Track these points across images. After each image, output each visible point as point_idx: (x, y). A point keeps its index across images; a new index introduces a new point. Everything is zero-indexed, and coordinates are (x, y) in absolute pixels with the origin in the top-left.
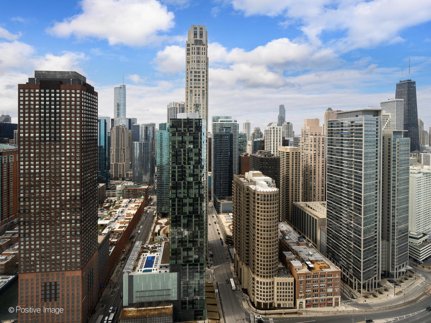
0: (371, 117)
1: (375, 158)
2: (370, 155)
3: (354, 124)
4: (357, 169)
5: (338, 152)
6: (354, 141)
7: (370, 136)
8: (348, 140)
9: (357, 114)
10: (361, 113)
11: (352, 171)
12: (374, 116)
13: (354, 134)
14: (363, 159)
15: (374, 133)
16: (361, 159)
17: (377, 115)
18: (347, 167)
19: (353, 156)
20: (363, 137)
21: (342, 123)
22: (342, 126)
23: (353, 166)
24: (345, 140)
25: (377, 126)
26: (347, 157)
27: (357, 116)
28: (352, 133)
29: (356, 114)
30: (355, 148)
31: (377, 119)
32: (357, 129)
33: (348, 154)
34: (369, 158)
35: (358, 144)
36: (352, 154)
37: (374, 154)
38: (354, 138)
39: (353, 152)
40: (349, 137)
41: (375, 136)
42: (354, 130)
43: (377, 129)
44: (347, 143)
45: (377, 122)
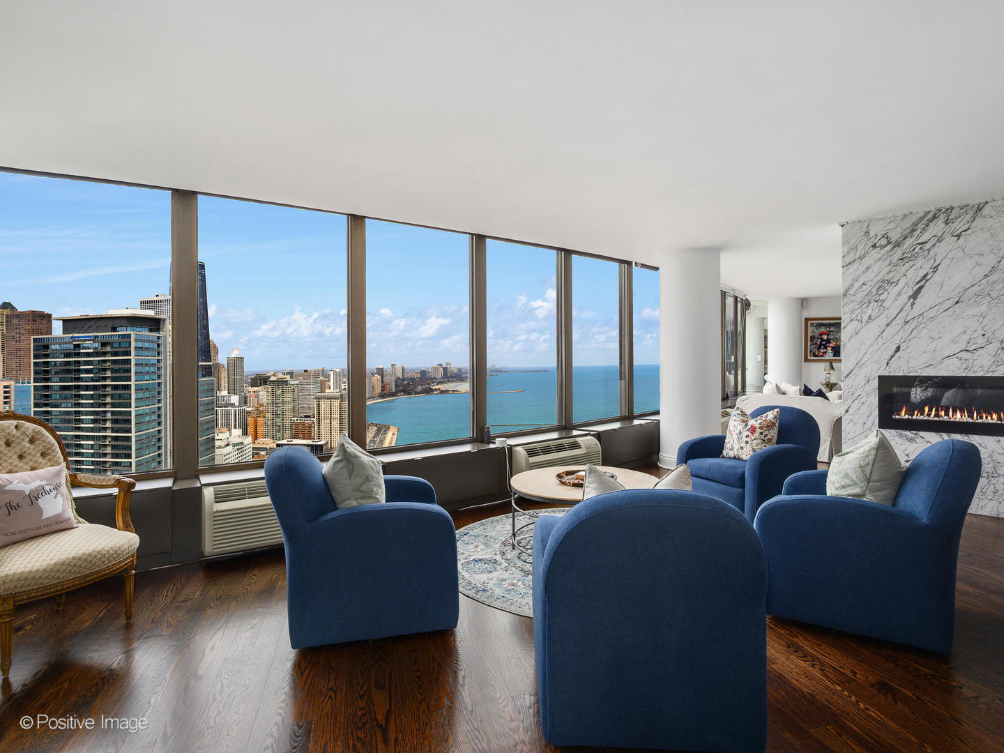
0: (145, 332)
1: (156, 424)
2: (147, 419)
3: (108, 349)
4: (117, 456)
5: (69, 421)
6: (108, 389)
7: (147, 377)
8: (95, 388)
9: (116, 323)
10: (124, 322)
11: (105, 462)
12: (151, 330)
13: (108, 374)
14: (133, 430)
15: (153, 369)
16: (129, 431)
17: (158, 330)
18: (93, 455)
19: (108, 425)
20: (133, 378)
21: (77, 346)
22: (78, 355)
23: (109, 450)
24: (87, 388)
25: (158, 354)
26: (92, 430)
27: (114, 329)
28: (105, 370)
29: (110, 324)
30: (113, 405)
31: (158, 338)
32: (114, 362)
33: (94, 421)
34: (145, 427)
35: (120, 396)
36: (105, 421)
37: (155, 417)
38: (108, 383)
39: (109, 416)
40: (97, 381)
41: (155, 377)
42: (108, 364)
43: (158, 360)
44: (92, 397)
45: (158, 345)
